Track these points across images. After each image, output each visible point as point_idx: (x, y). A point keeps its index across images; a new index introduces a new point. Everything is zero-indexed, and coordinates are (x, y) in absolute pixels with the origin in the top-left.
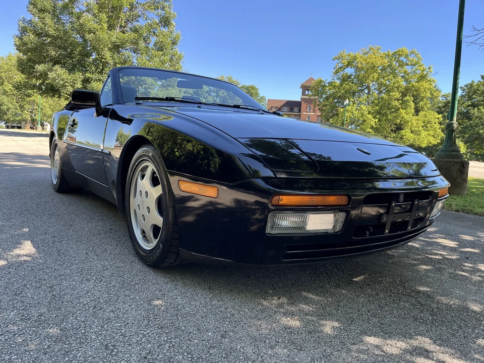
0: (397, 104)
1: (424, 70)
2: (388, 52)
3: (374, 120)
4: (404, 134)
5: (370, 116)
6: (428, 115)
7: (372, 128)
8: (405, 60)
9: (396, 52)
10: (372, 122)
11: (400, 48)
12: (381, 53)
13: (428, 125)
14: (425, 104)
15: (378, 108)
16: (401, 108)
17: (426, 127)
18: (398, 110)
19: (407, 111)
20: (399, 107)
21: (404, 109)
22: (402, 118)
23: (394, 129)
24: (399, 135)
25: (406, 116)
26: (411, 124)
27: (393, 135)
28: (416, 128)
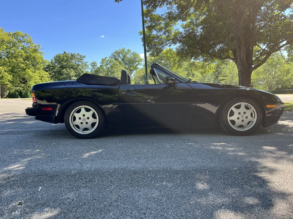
0: (24, 66)
1: (35, 46)
2: (9, 32)
3: (10, 76)
4: (30, 84)
5: (6, 73)
6: (41, 73)
7: (9, 81)
8: (22, 39)
9: (15, 33)
10: (8, 77)
11: (18, 31)
12: (5, 32)
13: (42, 79)
14: (40, 66)
15: (10, 68)
16: (27, 68)
17: (41, 80)
18: (25, 69)
19: (31, 70)
20: (25, 67)
21: (29, 69)
22: (28, 75)
23: (23, 81)
24: (27, 85)
25: (31, 73)
26: (34, 78)
27: (23, 85)
28: (37, 81)
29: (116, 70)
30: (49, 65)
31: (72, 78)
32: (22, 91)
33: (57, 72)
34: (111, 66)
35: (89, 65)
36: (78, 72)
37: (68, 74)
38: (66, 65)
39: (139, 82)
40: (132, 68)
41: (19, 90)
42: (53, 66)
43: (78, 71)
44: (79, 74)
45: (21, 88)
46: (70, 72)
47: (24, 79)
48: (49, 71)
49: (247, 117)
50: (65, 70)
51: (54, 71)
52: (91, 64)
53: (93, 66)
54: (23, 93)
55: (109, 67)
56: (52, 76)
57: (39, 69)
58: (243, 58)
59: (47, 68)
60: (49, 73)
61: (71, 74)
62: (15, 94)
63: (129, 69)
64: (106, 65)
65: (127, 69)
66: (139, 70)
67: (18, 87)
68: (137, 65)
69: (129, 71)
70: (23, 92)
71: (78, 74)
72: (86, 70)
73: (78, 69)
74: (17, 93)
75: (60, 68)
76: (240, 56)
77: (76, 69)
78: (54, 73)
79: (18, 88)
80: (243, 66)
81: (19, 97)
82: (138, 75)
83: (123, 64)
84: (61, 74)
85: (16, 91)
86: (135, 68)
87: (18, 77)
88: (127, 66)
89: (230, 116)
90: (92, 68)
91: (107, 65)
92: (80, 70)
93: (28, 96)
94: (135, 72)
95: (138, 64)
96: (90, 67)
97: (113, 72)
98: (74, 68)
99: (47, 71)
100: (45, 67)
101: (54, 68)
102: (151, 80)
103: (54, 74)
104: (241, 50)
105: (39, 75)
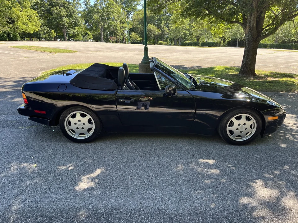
0: (9, 4)
4: (19, 25)
6: (29, 12)
14: (27, 4)
16: (12, 7)
17: (30, 19)
18: (11, 8)
19: (18, 9)
20: (11, 5)
21: (15, 8)
22: (15, 14)
23: (10, 21)
24: (15, 26)
25: (18, 13)
26: (22, 18)
27: (11, 26)
28: (25, 21)
29: (111, 10)
30: (37, 2)
31: (63, 19)
32: (10, 32)
33: (46, 10)
34: (106, 6)
35: (82, 3)
36: (69, 12)
37: (59, 14)
38: (56, 3)
39: (137, 26)
40: (129, 9)
41: (7, 32)
42: (41, 4)
43: (70, 10)
44: (71, 14)
45: (9, 29)
46: (60, 11)
47: (10, 19)
48: (38, 9)
49: (246, 129)
50: (55, 8)
51: (42, 9)
52: (84, 2)
53: (86, 5)
54: (11, 35)
55: (104, 7)
56: (40, 15)
57: (26, 8)
58: (253, 25)
59: (35, 5)
60: (37, 12)
61: (62, 14)
62: (3, 36)
63: (127, 10)
64: (100, 4)
65: (124, 10)
66: (137, 11)
67: (5, 27)
68: (135, 5)
69: (127, 12)
70: (12, 33)
71: (69, 15)
72: (78, 9)
73: (69, 8)
74: (5, 35)
75: (49, 5)
76: (249, 23)
77: (67, 7)
78: (43, 11)
79: (5, 29)
80: (251, 34)
81: (8, 39)
82: (136, 18)
83: (120, 3)
84: (51, 14)
85: (4, 32)
86: (133, 9)
87: (4, 16)
88: (124, 6)
89: (229, 126)
90: (85, 7)
91: (102, 4)
92: (72, 9)
93: (17, 38)
94: (132, 13)
95: (137, 4)
96: (83, 6)
97: (108, 13)
98: (64, 7)
99: (35, 9)
100: (32, 4)
101: (43, 6)
102: (151, 24)
103: (43, 13)
104: (252, 17)
105: (27, 14)
